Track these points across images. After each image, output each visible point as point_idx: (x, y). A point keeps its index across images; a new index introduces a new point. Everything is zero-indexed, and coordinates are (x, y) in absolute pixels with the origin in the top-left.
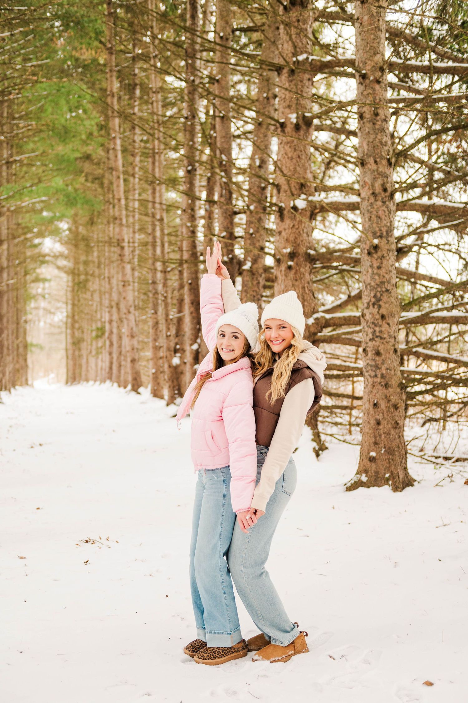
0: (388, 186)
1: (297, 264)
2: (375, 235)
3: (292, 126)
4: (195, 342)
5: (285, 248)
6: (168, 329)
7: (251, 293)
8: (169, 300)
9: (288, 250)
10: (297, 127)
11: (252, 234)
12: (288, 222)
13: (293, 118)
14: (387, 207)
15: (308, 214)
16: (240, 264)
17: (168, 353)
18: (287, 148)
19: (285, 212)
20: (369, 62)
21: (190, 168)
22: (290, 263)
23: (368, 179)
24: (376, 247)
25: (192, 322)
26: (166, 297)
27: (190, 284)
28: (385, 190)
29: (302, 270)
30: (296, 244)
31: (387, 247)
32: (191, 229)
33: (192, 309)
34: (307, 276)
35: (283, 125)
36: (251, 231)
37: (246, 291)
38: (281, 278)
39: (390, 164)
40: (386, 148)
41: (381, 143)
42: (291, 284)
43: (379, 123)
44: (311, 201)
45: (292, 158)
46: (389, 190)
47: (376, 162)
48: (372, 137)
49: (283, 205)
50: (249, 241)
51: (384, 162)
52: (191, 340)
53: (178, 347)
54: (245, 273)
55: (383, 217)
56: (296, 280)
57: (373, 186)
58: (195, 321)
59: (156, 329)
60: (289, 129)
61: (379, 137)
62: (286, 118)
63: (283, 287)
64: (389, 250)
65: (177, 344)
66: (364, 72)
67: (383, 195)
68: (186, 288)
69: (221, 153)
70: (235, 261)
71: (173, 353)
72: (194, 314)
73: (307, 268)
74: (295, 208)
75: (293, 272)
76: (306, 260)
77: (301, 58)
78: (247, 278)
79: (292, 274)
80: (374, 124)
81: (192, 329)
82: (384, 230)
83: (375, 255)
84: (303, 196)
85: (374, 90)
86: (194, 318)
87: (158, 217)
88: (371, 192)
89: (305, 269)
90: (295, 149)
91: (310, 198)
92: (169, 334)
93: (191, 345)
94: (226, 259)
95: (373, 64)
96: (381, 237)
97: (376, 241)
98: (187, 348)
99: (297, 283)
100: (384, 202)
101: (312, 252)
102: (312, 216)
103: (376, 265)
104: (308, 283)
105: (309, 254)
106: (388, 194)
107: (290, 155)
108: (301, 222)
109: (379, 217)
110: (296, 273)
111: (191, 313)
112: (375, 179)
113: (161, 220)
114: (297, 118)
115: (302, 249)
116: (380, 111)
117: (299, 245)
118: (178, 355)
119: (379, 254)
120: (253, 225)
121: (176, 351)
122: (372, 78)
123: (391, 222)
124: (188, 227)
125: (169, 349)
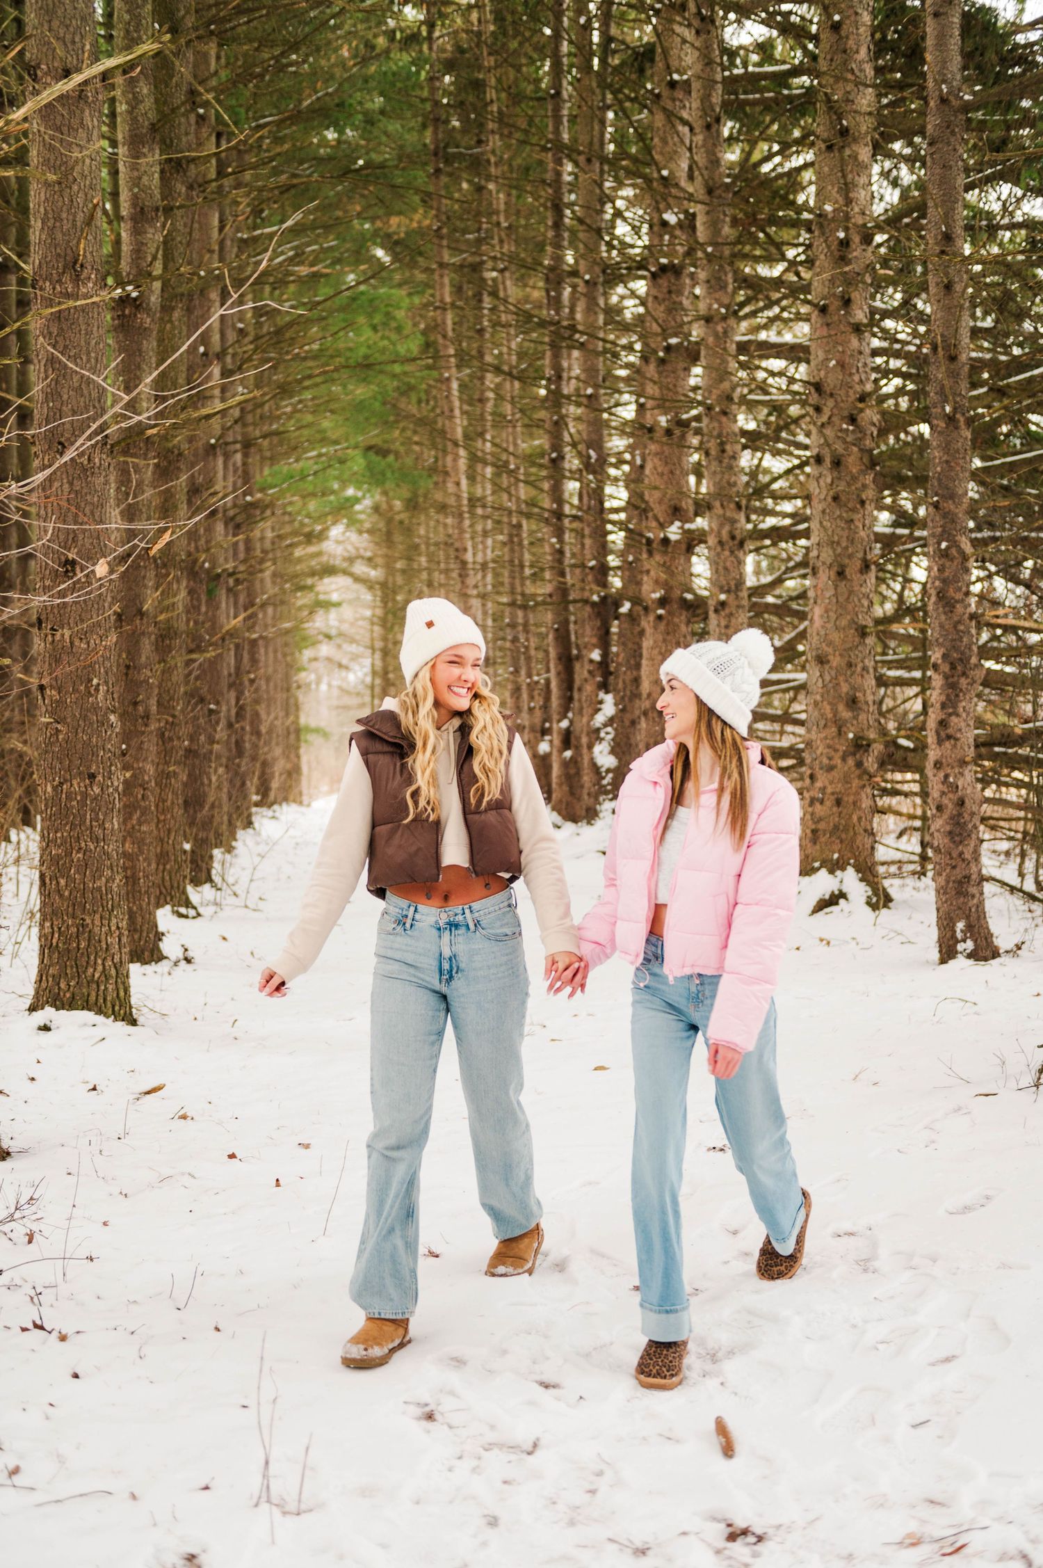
0: (737, 533)
1: (669, 613)
2: (722, 591)
3: (662, 432)
4: (565, 717)
5: (654, 592)
6: (532, 698)
7: (630, 645)
8: (533, 652)
9: (657, 595)
10: (669, 432)
11: (631, 563)
12: (658, 558)
13: (663, 420)
14: (736, 557)
15: (684, 547)
16: (618, 605)
17: (532, 736)
18: (656, 460)
19: (655, 545)
20: (715, 391)
21: (554, 455)
22: (661, 612)
23: (714, 526)
24: (723, 604)
25: (560, 687)
26: (527, 648)
27: (557, 630)
28: (733, 538)
29: (676, 620)
30: (668, 587)
31: (736, 603)
32: (558, 546)
33: (560, 667)
34: (683, 628)
35: (651, 430)
36: (631, 558)
37: (624, 644)
38: (649, 631)
39: (739, 507)
40: (735, 489)
41: (729, 483)
42: (661, 638)
43: (726, 461)
44: (689, 531)
45: (662, 475)
46: (738, 537)
47: (722, 505)
48: (718, 477)
49: (651, 535)
50: (627, 573)
51: (732, 506)
52: (559, 713)
53: (547, 725)
54: (622, 618)
55: (731, 569)
56: (668, 634)
57: (719, 532)
58: (565, 685)
59: (518, 698)
60: (658, 434)
61: (726, 476)
62: (657, 423)
63: (651, 642)
64: (738, 607)
65: (545, 721)
66: (709, 402)
67: (731, 543)
68: (551, 636)
69: (588, 448)
70: (609, 600)
71: (539, 735)
72: (563, 676)
73: (683, 617)
74: (666, 541)
75: (664, 622)
76: (681, 608)
77: (673, 341)
78: (625, 626)
79: (662, 626)
80: (721, 462)
81: (560, 698)
82: (733, 583)
83: (723, 613)
84: (678, 524)
85: (720, 423)
86: (561, 681)
87: (514, 521)
88: (716, 541)
89: (681, 619)
90: (667, 463)
91: (687, 526)
92: (532, 705)
93: (559, 721)
94: (595, 598)
95: (718, 392)
96: (728, 591)
97: (723, 597)
98: (555, 726)
99: (669, 638)
100: (732, 552)
101: (689, 596)
102: (690, 550)
103: (723, 623)
104: (685, 637)
105: (685, 600)
106: (736, 542)
107: (660, 470)
108: (673, 559)
109: (726, 569)
110: (668, 624)
111: (559, 674)
112: (721, 525)
113: (519, 526)
114: (668, 421)
115: (676, 593)
116: (728, 447)
117: (671, 588)
118: (547, 738)
119: (727, 611)
120: (632, 550)
121: (544, 732)
122: (717, 409)
123: (741, 574)
124: (552, 545)
125: (532, 729)
